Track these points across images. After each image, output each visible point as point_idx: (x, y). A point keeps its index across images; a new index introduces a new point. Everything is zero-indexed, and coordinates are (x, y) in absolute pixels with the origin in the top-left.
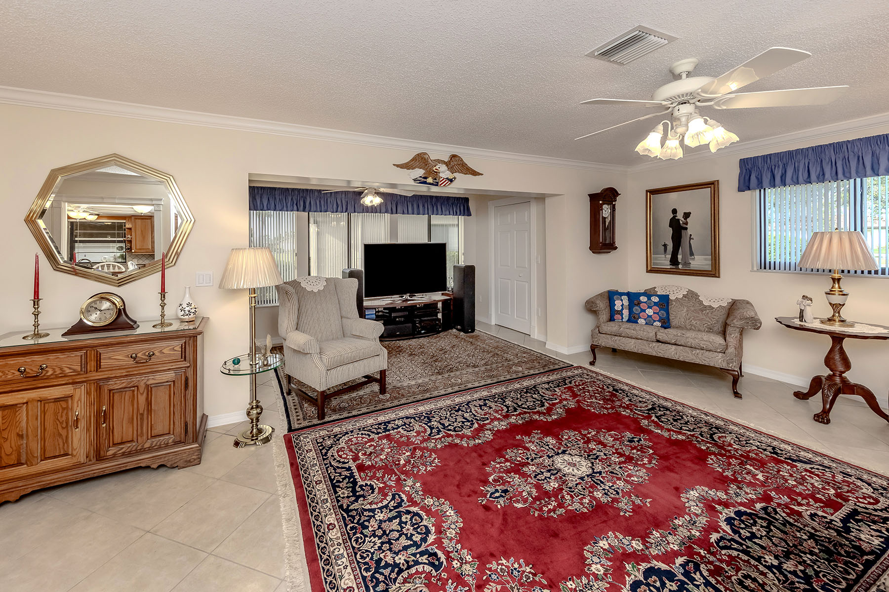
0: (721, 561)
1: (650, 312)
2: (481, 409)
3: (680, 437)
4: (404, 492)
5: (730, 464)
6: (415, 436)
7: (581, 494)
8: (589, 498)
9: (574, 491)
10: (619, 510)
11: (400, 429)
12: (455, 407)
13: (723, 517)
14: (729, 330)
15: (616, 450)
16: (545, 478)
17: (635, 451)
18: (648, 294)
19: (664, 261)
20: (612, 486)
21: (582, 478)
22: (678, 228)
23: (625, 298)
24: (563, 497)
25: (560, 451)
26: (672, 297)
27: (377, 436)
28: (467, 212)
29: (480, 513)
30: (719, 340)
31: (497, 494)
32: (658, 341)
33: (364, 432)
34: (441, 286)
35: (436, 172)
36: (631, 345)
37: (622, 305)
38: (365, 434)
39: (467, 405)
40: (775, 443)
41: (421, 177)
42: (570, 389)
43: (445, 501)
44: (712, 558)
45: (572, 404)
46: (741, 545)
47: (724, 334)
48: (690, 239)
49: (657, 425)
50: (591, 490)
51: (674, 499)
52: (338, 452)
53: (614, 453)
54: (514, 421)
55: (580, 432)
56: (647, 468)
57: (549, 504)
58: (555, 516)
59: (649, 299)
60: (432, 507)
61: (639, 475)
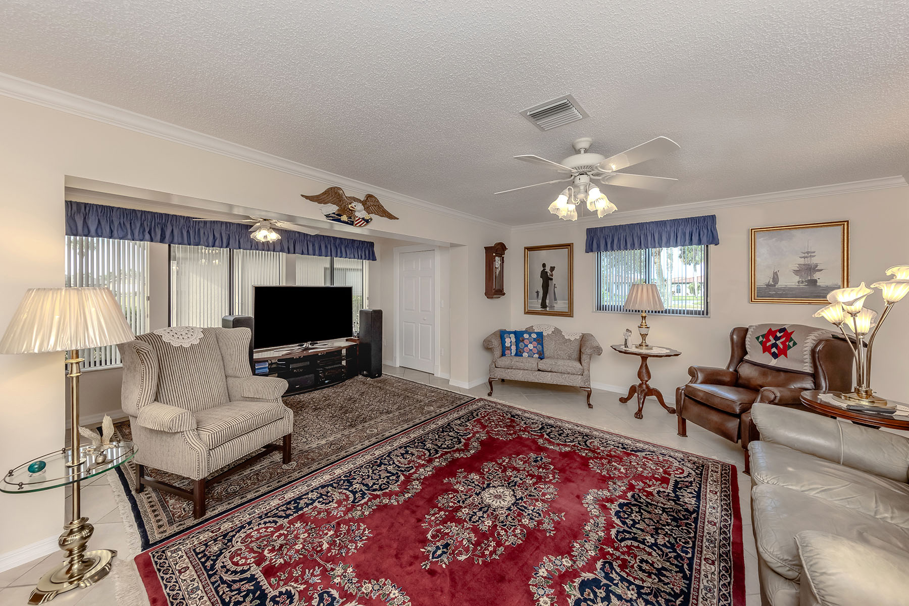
0: (623, 553)
1: (531, 346)
2: (404, 458)
3: (568, 449)
4: (333, 587)
5: (603, 465)
6: (337, 508)
7: (513, 526)
8: (519, 527)
9: (506, 525)
10: (545, 531)
11: (316, 504)
12: (376, 462)
13: (613, 512)
14: (584, 357)
15: (528, 472)
16: (479, 519)
17: (541, 470)
18: (529, 331)
19: (537, 305)
20: (534, 509)
21: (509, 509)
22: (546, 278)
23: (512, 336)
24: (499, 534)
25: (485, 486)
26: (545, 334)
27: (286, 520)
28: (372, 257)
29: (426, 581)
30: (577, 364)
31: (439, 552)
32: (539, 370)
33: (267, 520)
34: (347, 332)
35: (351, 210)
36: (520, 376)
37: (511, 342)
38: (270, 522)
39: (388, 456)
40: (622, 440)
41: (334, 213)
42: (479, 421)
43: (386, 580)
44: (618, 554)
45: (484, 437)
46: (629, 533)
47: (580, 361)
48: (555, 287)
49: (550, 442)
50: (519, 518)
51: (578, 506)
52: (231, 558)
53: (527, 476)
54: (438, 464)
55: (496, 462)
56: (553, 484)
57: (489, 546)
58: (497, 558)
59: (530, 336)
60: (372, 595)
61: (550, 491)
